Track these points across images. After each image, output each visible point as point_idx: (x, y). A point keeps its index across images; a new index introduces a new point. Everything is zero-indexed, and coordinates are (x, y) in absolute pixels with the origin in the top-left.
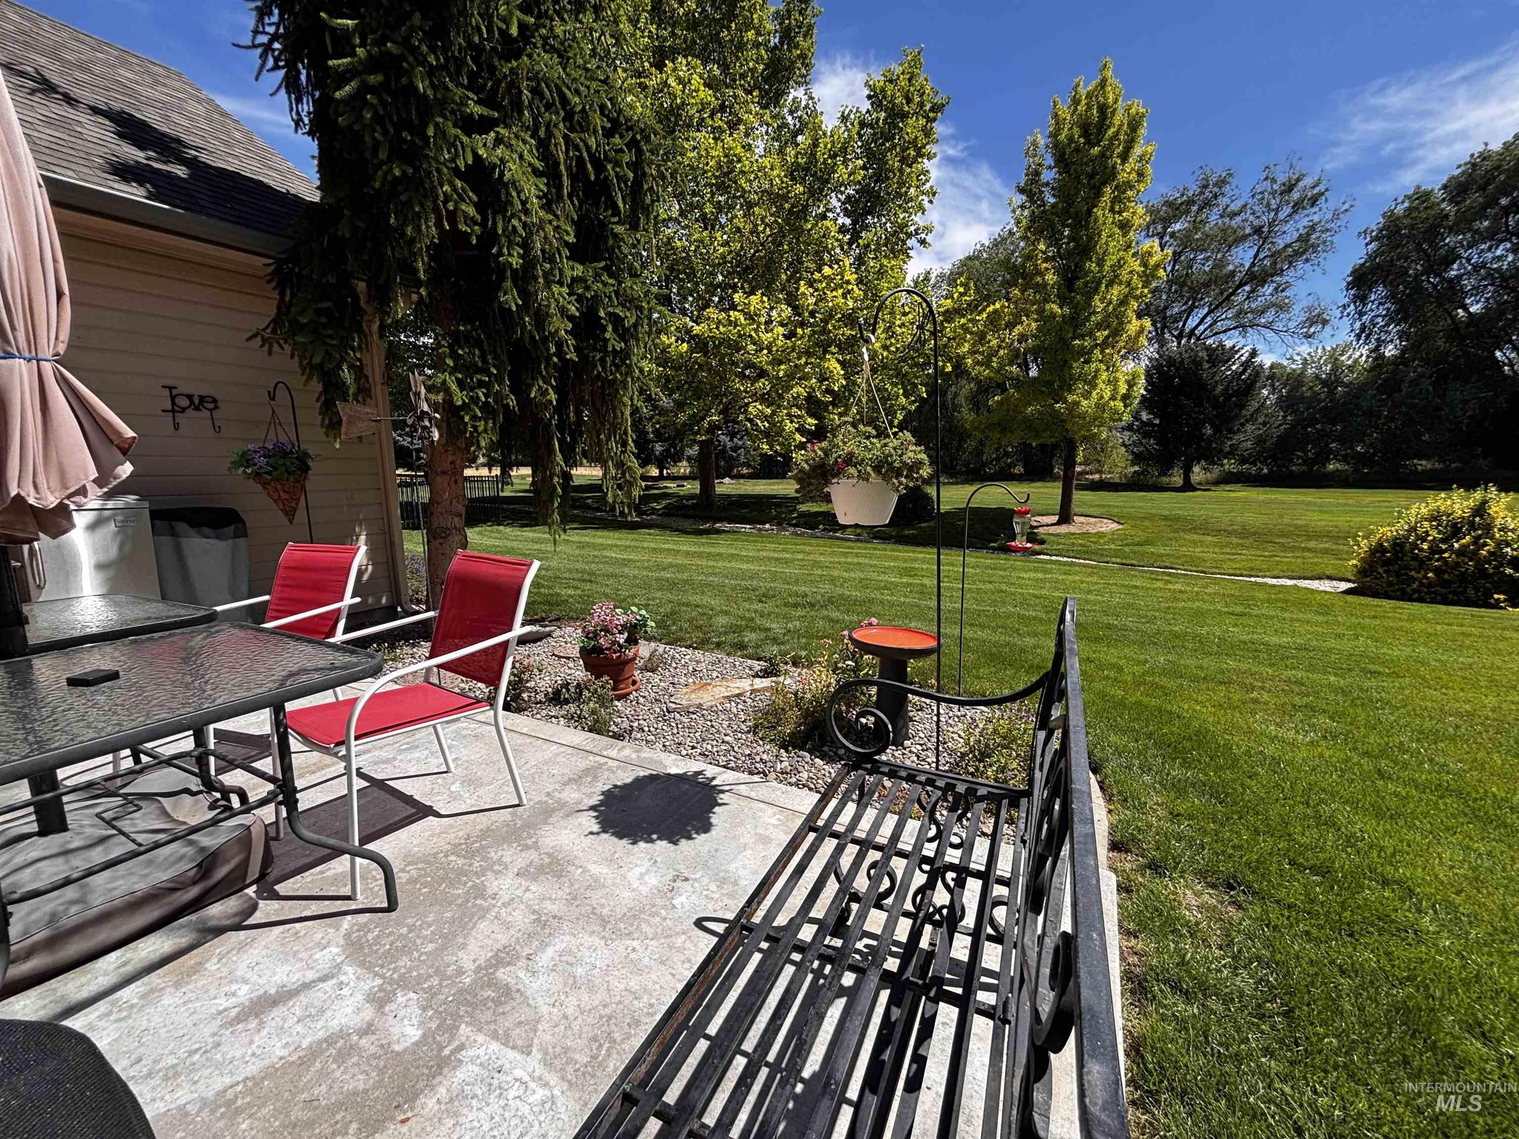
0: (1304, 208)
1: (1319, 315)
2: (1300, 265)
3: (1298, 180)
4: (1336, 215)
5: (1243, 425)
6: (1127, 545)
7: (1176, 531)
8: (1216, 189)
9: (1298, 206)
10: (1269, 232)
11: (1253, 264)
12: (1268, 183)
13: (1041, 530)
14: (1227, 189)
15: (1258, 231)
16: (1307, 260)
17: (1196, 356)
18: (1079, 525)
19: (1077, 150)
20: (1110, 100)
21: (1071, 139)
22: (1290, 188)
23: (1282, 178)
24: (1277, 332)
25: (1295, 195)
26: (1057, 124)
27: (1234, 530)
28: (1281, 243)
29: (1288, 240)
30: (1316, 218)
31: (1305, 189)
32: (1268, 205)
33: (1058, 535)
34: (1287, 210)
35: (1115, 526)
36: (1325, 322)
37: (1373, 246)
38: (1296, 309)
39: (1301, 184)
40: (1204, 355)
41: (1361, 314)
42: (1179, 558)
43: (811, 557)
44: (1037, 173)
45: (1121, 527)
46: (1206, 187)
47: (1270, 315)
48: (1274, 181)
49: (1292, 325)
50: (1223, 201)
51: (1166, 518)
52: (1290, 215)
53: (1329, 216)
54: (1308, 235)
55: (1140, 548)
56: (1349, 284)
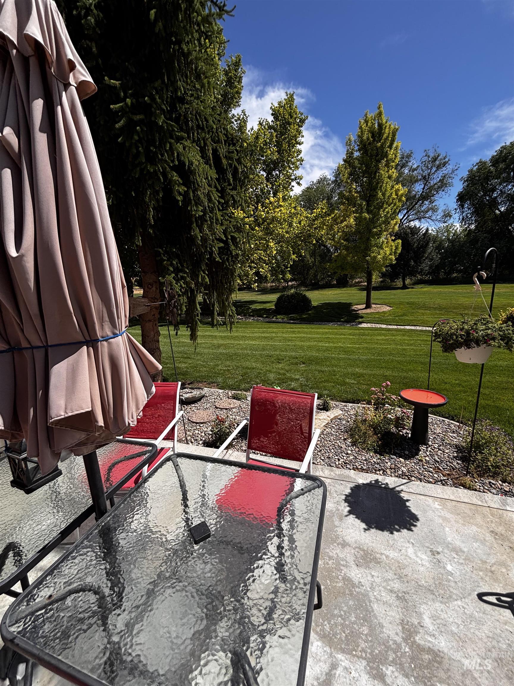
0: (441, 168)
1: (448, 213)
2: (440, 192)
3: (438, 156)
4: (453, 171)
5: (425, 260)
6: (396, 316)
7: (414, 309)
8: (407, 159)
9: (438, 167)
10: (429, 178)
11: (423, 192)
12: (427, 157)
13: (360, 312)
14: (411, 159)
15: (424, 178)
16: (443, 190)
17: (406, 231)
18: (375, 308)
19: (370, 144)
20: (384, 121)
21: (368, 139)
22: (435, 159)
23: (432, 155)
24: (433, 220)
25: (437, 163)
26: (362, 131)
27: (436, 307)
28: (432, 183)
29: (435, 182)
30: (446, 172)
31: (441, 159)
32: (427, 167)
33: (367, 314)
34: (434, 169)
35: (388, 308)
36: (450, 216)
37: (466, 184)
38: (440, 211)
39: (439, 158)
40: (409, 231)
41: (463, 212)
42: (419, 321)
43: (279, 335)
44: (352, 153)
45: (391, 308)
46: (403, 158)
47: (430, 213)
48: (429, 157)
49: (438, 217)
50: (410, 164)
51: (408, 303)
52: (435, 171)
53: (450, 172)
54: (443, 180)
55: (402, 318)
56: (457, 200)
